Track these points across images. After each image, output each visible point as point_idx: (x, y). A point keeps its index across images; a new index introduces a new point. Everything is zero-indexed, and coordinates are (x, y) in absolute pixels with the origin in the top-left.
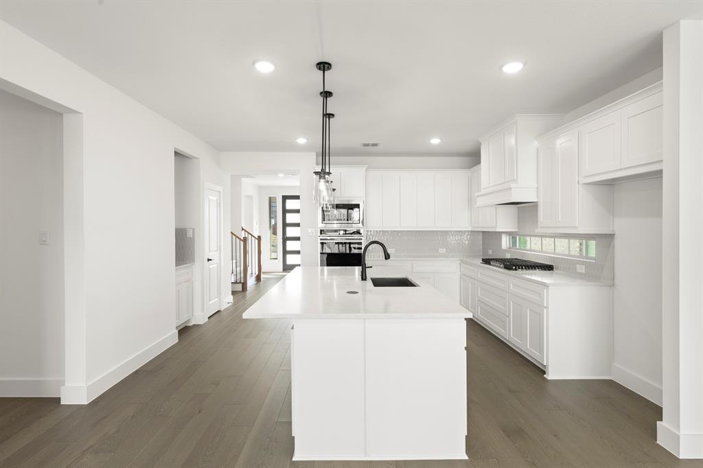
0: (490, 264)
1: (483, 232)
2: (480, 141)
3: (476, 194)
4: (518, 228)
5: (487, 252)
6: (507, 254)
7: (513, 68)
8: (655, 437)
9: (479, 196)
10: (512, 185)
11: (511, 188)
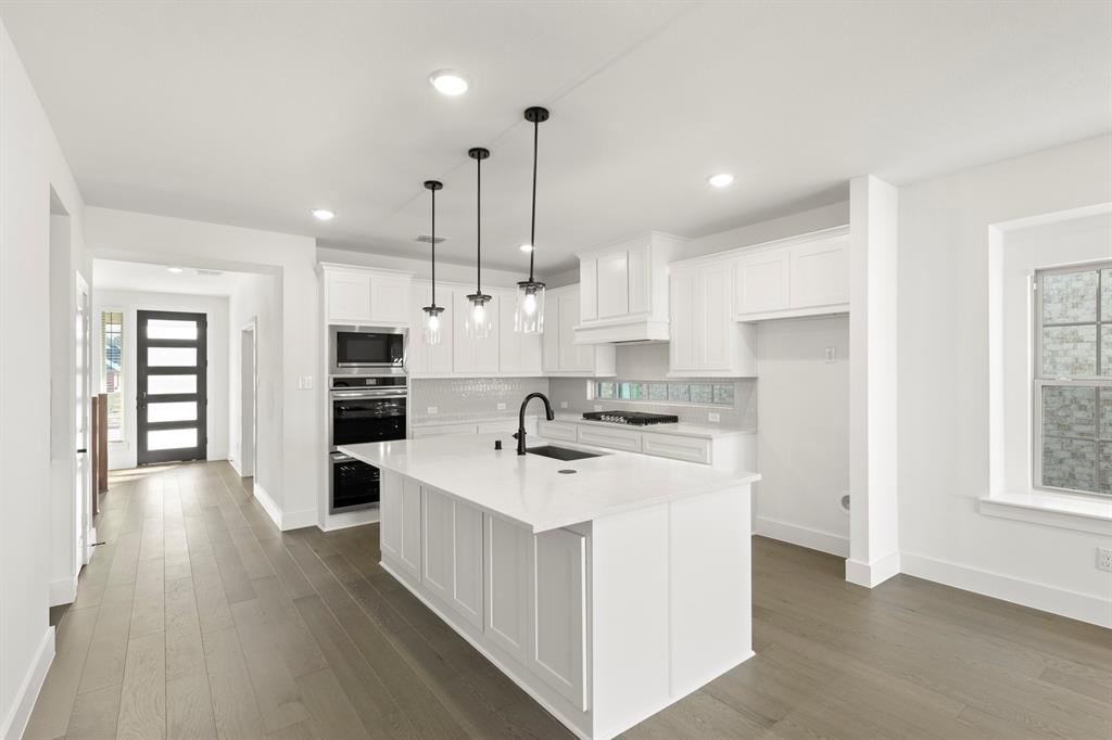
0: (600, 419)
1: (550, 378)
2: (579, 257)
3: (574, 328)
4: (617, 371)
5: (560, 405)
6: (596, 406)
7: (722, 181)
8: (843, 575)
9: (577, 330)
10: (649, 319)
11: (646, 322)
